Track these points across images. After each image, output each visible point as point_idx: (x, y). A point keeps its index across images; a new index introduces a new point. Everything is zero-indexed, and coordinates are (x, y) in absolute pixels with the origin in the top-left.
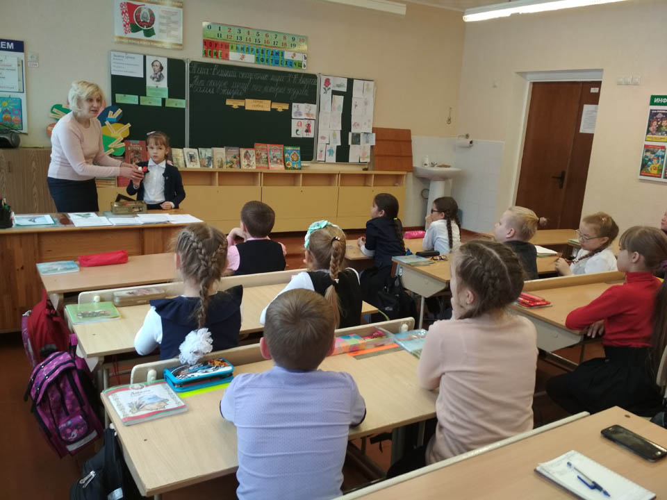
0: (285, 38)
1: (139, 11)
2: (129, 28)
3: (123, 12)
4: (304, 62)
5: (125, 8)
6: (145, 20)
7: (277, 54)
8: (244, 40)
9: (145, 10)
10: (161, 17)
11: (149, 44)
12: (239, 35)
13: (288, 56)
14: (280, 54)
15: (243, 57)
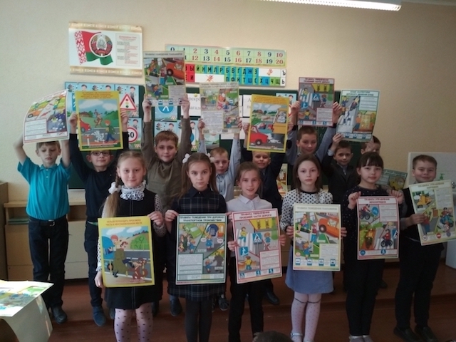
0: (259, 54)
1: (96, 39)
2: (84, 56)
3: (78, 42)
4: (283, 78)
5: (80, 37)
6: (102, 48)
7: (250, 71)
8: (212, 60)
9: (101, 38)
10: (119, 43)
11: (106, 72)
12: (206, 55)
13: (263, 73)
14: (254, 72)
15: (211, 77)
